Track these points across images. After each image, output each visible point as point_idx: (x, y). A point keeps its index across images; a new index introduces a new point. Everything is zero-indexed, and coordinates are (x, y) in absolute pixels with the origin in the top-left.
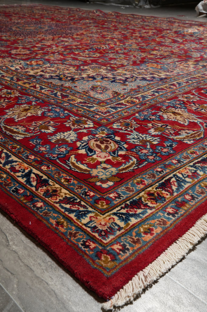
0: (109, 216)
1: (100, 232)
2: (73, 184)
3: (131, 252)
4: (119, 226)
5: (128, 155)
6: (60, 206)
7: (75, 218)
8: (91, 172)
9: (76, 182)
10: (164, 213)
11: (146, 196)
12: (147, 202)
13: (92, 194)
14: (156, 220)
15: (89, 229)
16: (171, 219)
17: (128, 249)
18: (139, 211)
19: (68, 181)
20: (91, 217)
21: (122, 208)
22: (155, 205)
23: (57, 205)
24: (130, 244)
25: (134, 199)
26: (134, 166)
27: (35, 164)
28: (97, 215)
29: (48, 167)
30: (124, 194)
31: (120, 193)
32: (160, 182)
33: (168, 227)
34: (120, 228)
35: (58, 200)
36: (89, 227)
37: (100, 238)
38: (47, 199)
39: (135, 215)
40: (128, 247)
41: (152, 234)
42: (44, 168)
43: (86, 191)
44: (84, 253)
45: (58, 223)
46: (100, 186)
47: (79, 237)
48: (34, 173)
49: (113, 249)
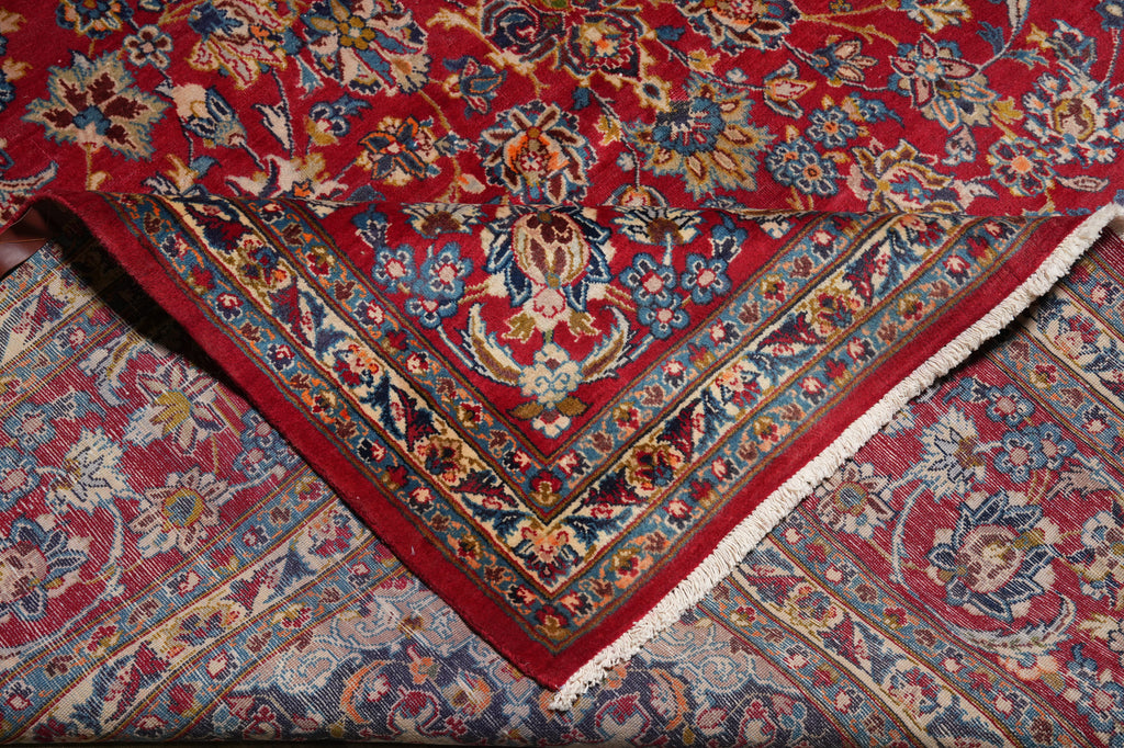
0: (558, 527)
1: (539, 567)
2: (483, 429)
3: (594, 612)
4: (575, 553)
5: (611, 304)
6: (464, 499)
7: (494, 533)
8: (522, 380)
9: (490, 420)
10: (662, 517)
11: (634, 463)
12: (635, 483)
13: (525, 459)
14: (645, 537)
15: (521, 562)
16: (675, 533)
17: (590, 606)
18: (617, 510)
19: (472, 414)
20: (524, 530)
21: (584, 503)
22: (648, 493)
23: (457, 497)
24: (593, 595)
25: (610, 472)
26: (620, 353)
27: (392, 350)
28: (535, 525)
29: (424, 365)
30: (590, 459)
31: (583, 454)
32: (669, 418)
33: (666, 556)
34: (578, 560)
35: (457, 484)
36: (521, 556)
37: (541, 583)
38: (434, 477)
39: (608, 524)
40: (590, 601)
41: (634, 573)
42: (413, 364)
43: (513, 450)
44: (515, 611)
45: (465, 547)
46: (541, 429)
47: (505, 579)
48: (396, 390)
49: (565, 606)
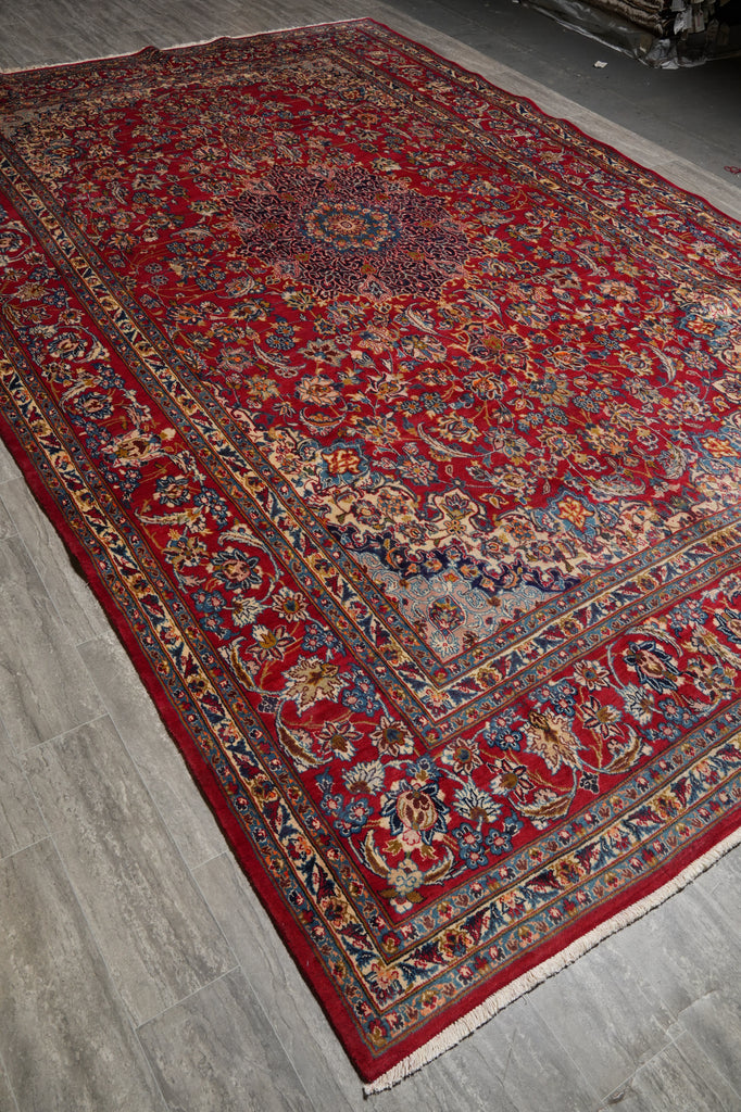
0: (394, 968)
1: (377, 991)
2: (362, 899)
3: (404, 1028)
4: (400, 986)
5: (446, 845)
6: (343, 938)
7: (356, 963)
8: (389, 876)
9: (367, 895)
10: (456, 975)
11: (445, 939)
12: (443, 951)
13: (382, 922)
14: (443, 985)
15: (368, 985)
16: (461, 987)
17: (402, 1024)
18: (430, 965)
19: (357, 889)
20: (373, 965)
21: (411, 957)
22: (449, 959)
23: (339, 936)
24: (406, 1017)
25: (429, 942)
26: (447, 872)
27: (320, 844)
28: (380, 963)
29: (336, 855)
30: (420, 931)
31: (416, 927)
32: (470, 916)
33: (454, 1000)
34: (401, 991)
35: (340, 928)
36: (368, 982)
37: (377, 1002)
38: (329, 922)
39: (422, 972)
40: (403, 1021)
41: (433, 1006)
42: (330, 854)
43: (376, 915)
44: (357, 1019)
45: (338, 969)
46: (395, 907)
47: (356, 995)
48: (318, 866)
49: (387, 1021)
